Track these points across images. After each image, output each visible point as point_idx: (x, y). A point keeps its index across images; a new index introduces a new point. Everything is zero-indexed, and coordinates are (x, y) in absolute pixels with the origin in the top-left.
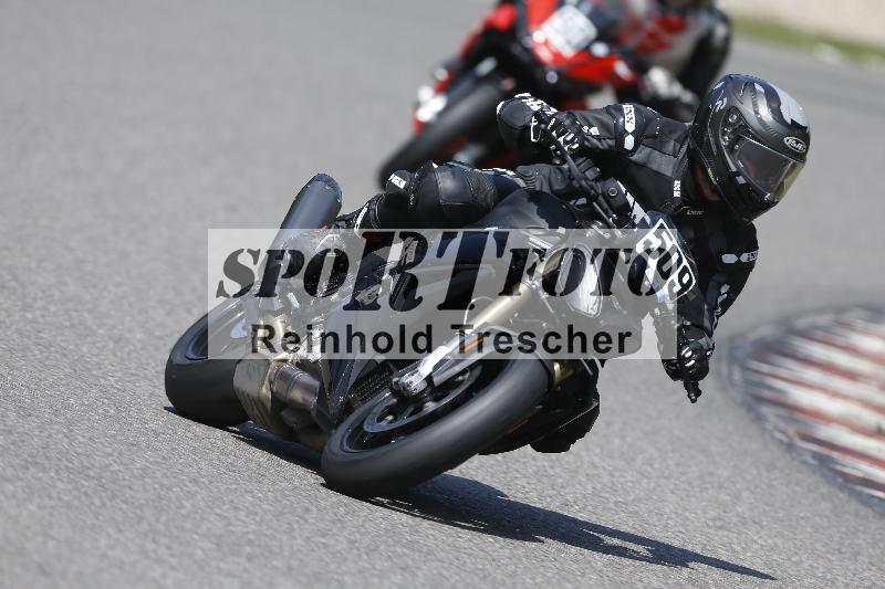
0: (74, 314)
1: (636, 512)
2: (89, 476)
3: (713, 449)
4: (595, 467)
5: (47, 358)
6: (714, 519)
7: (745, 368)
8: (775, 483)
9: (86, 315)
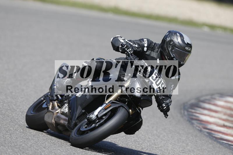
0: (11, 106)
1: (161, 150)
2: (16, 148)
3: (180, 132)
4: (150, 139)
5: (4, 118)
6: (182, 150)
7: (188, 111)
8: (197, 140)
9: (14, 106)
